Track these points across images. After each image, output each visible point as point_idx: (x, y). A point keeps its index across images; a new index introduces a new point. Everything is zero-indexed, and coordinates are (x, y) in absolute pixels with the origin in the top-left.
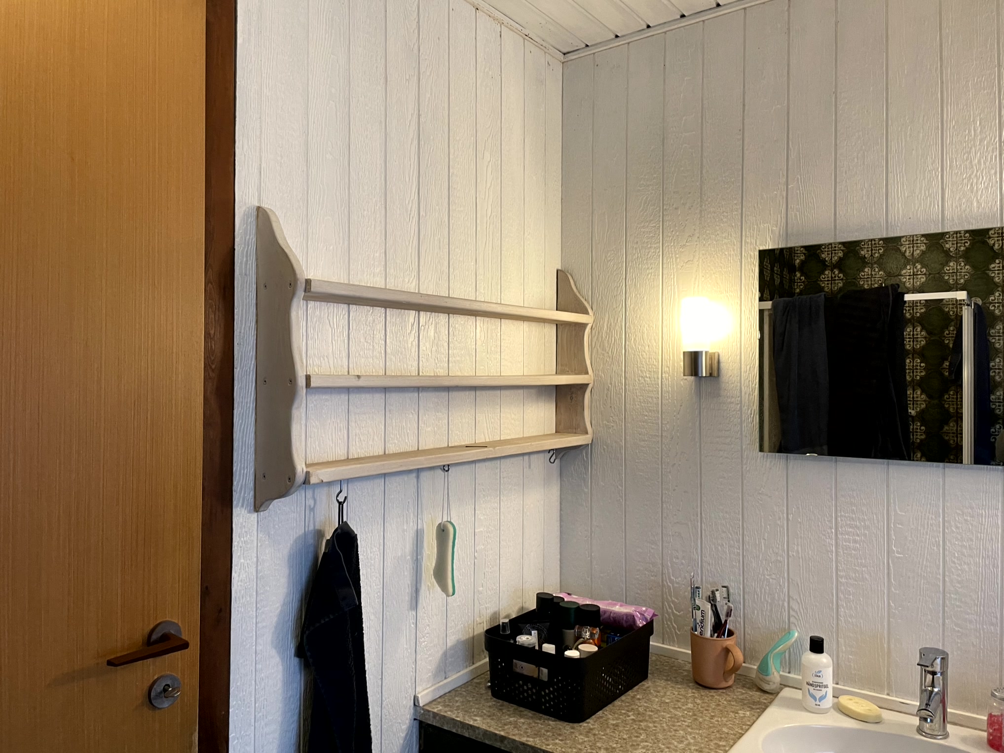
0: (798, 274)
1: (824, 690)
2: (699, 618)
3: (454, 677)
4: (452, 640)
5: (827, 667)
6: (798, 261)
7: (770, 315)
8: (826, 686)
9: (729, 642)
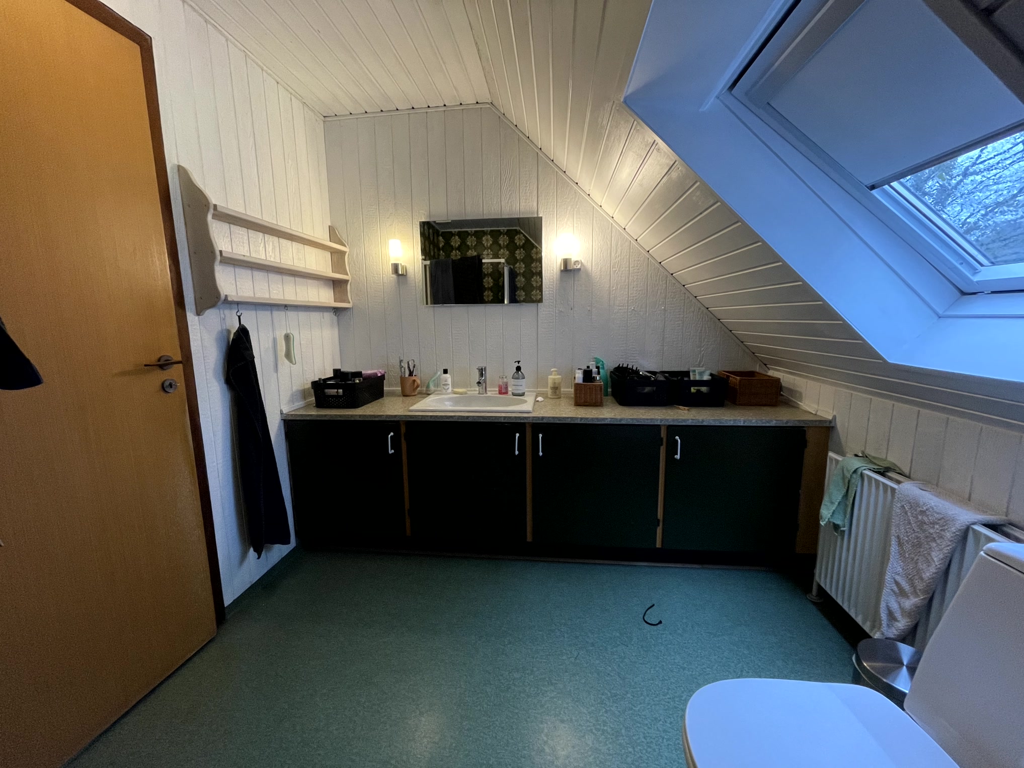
0: (441, 252)
1: (448, 386)
2: (403, 370)
3: (298, 404)
4: (295, 389)
5: (449, 378)
6: (441, 246)
7: (429, 267)
8: (449, 385)
9: (414, 378)
